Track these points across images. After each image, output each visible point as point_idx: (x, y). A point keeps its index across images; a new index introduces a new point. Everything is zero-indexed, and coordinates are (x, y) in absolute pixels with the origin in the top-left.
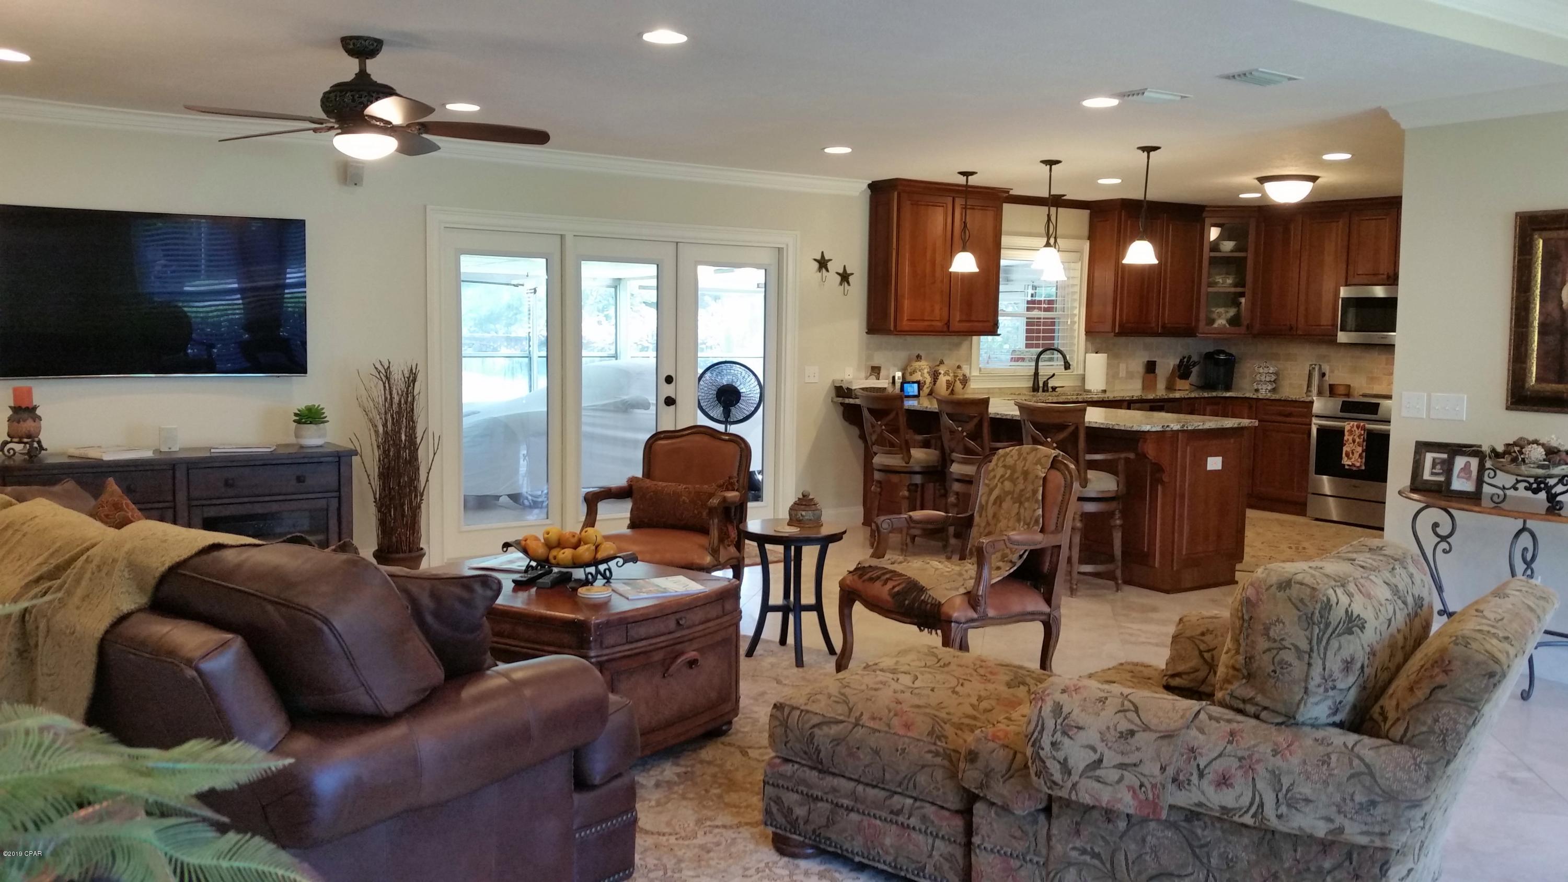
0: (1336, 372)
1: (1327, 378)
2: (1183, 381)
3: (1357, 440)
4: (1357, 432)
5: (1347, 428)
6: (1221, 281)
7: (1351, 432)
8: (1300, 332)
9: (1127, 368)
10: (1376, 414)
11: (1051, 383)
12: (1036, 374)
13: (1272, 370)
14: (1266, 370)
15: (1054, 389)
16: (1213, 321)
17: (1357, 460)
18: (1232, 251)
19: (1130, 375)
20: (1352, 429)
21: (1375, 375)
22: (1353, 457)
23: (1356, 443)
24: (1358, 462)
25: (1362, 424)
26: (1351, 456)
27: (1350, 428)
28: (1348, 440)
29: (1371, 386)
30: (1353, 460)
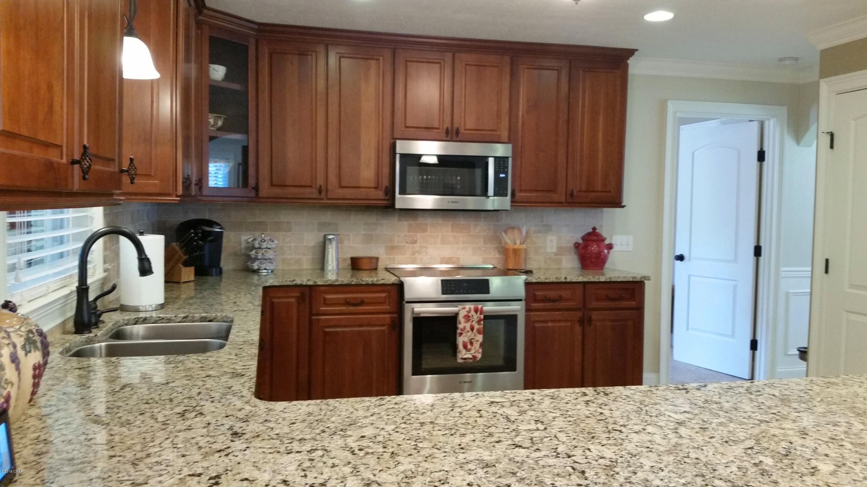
4: (475, 317)
5: (461, 315)
8: (331, 196)
10: (488, 292)
12: (83, 291)
18: (224, 80)
20: (470, 314)
21: (396, 244)
22: (473, 348)
23: (475, 331)
24: (479, 353)
25: (480, 307)
26: (469, 346)
27: (466, 313)
28: (465, 327)
29: (391, 256)
30: (472, 352)
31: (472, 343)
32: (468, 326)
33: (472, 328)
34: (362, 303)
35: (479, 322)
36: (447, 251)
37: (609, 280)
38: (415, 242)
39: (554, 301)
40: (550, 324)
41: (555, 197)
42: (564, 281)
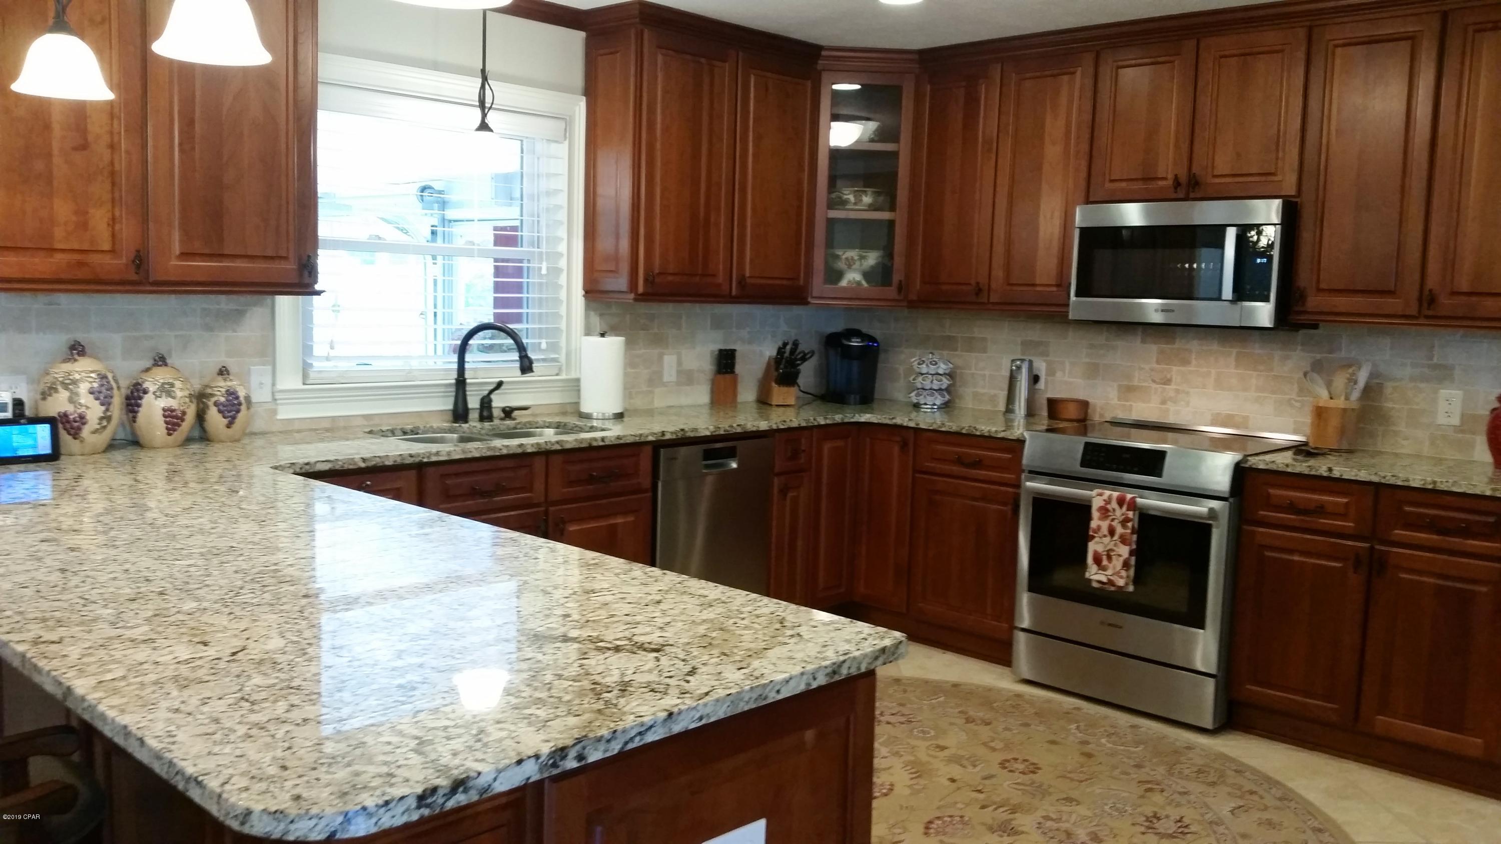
0: (1059, 374)
1: (1041, 385)
2: (784, 389)
3: (1119, 530)
4: (1119, 513)
5: (1097, 503)
6: (851, 198)
7: (1105, 512)
8: (994, 298)
9: (679, 363)
10: (1159, 474)
12: (461, 383)
13: (942, 368)
14: (932, 369)
15: (508, 413)
16: (839, 275)
17: (1117, 574)
18: (872, 141)
19: (686, 378)
20: (1109, 506)
21: (1136, 383)
22: (1111, 565)
23: (1116, 537)
24: (1121, 577)
25: (1129, 496)
26: (1105, 562)
27: (1102, 504)
28: (1099, 528)
29: (1128, 403)
30: (1109, 572)
31: (1109, 558)
32: (1105, 525)
33: (1112, 532)
34: (978, 464)
35: (1124, 522)
36: (1225, 403)
37: (1430, 487)
38: (1168, 382)
39: (1305, 512)
40: (1296, 558)
41: (1393, 304)
42: (1325, 474)
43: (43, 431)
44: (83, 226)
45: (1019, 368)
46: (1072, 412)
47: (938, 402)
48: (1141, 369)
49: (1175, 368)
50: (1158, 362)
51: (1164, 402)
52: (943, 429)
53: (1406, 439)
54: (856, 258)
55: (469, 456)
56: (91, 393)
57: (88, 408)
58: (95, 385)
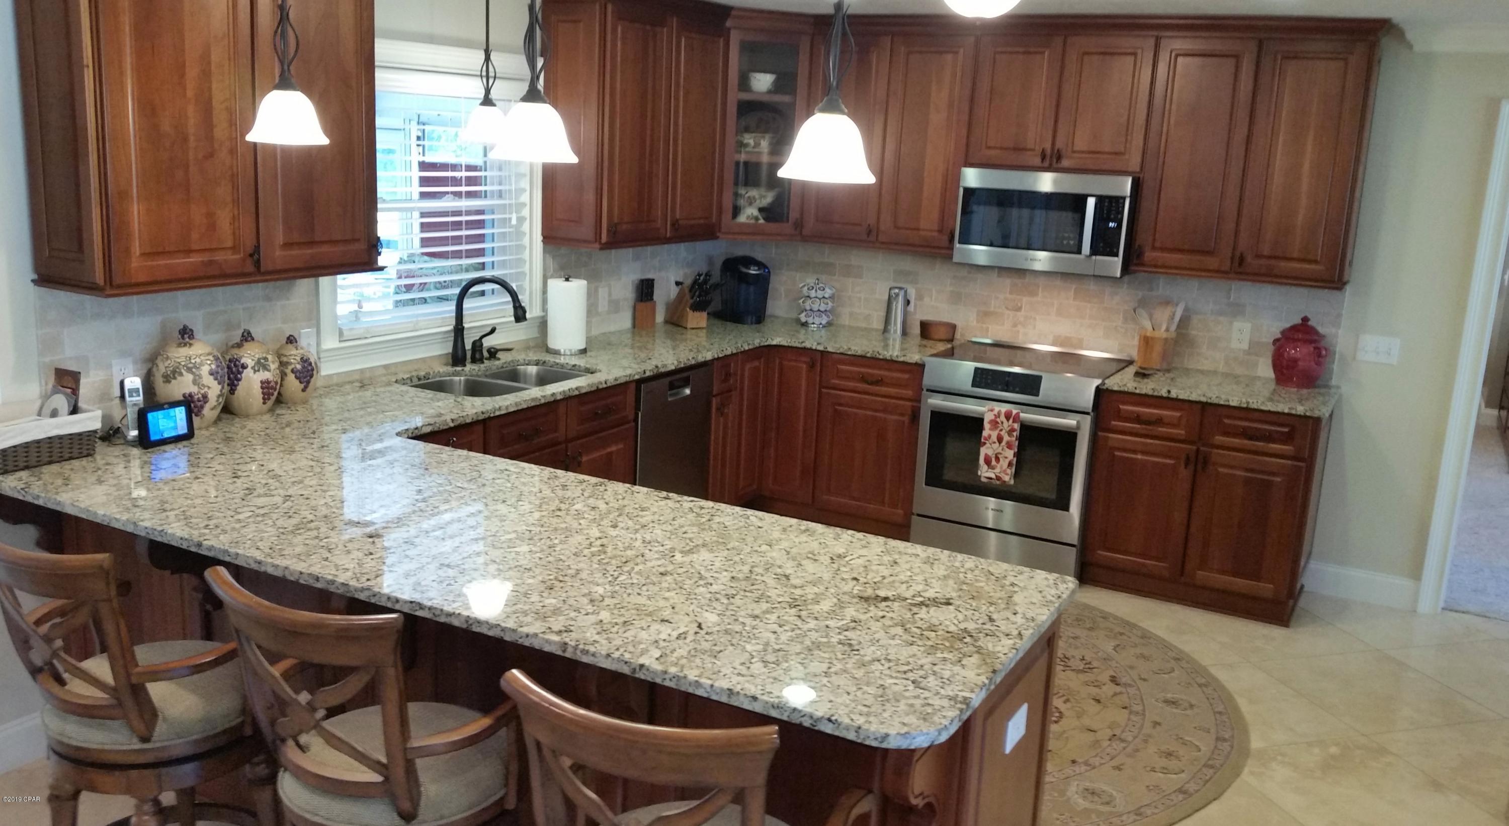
0: (927, 300)
1: (911, 308)
2: (697, 314)
3: (1006, 438)
4: (1006, 425)
5: (988, 418)
6: (752, 142)
7: (995, 424)
8: (882, 238)
9: (610, 295)
10: (1037, 395)
11: (488, 342)
12: (459, 330)
13: (828, 292)
14: (820, 294)
15: (493, 353)
16: (736, 211)
17: (1005, 472)
18: (769, 92)
19: (615, 307)
20: (998, 420)
21: (992, 309)
22: (999, 466)
23: (1004, 443)
24: (1007, 474)
25: (1014, 412)
26: (994, 463)
27: (993, 417)
28: (990, 436)
29: (984, 326)
30: (997, 470)
31: (997, 459)
32: (994, 435)
33: (1000, 439)
34: (879, 382)
35: (1010, 432)
36: (1065, 328)
37: (1245, 406)
38: (1019, 309)
39: (1148, 423)
40: (1139, 457)
41: (1212, 262)
42: (1165, 395)
43: (180, 413)
44: (212, 227)
45: (897, 295)
46: (942, 333)
47: (824, 322)
48: (997, 298)
49: (1025, 299)
50: (1011, 293)
51: (1015, 325)
52: (849, 353)
53: (1207, 359)
54: (757, 197)
55: (520, 408)
56: (211, 374)
57: (209, 388)
58: (213, 367)
